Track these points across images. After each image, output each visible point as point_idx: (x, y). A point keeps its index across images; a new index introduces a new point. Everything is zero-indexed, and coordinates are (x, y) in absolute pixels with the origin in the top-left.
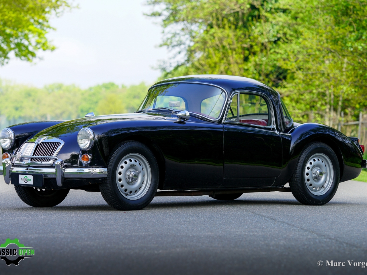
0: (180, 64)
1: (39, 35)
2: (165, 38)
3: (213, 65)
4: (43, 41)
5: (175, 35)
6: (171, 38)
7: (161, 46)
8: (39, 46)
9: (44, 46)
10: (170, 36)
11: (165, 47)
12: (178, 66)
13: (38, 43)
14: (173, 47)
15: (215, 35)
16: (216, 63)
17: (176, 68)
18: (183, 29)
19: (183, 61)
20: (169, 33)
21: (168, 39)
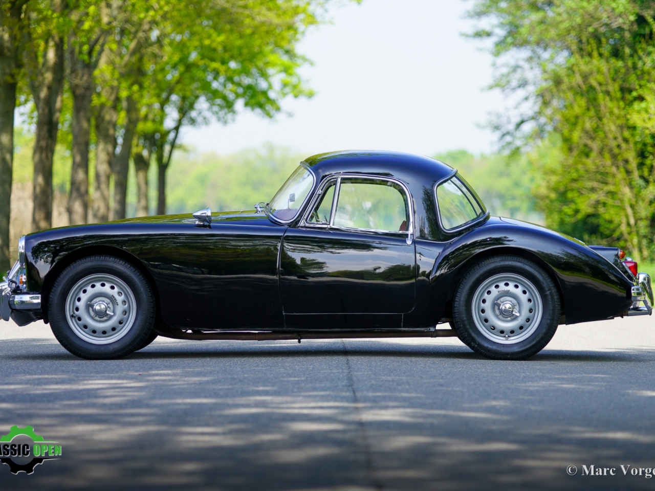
0: (526, 118)
1: (286, 70)
2: (498, 74)
3: (573, 120)
4: (293, 80)
5: (516, 68)
6: (508, 74)
7: (491, 88)
8: (287, 90)
9: (296, 90)
10: (505, 70)
11: (497, 91)
12: (522, 122)
13: (285, 85)
14: (514, 89)
15: (576, 69)
16: (577, 117)
17: (519, 125)
18: (530, 59)
19: (530, 113)
20: (504, 65)
21: (503, 75)
